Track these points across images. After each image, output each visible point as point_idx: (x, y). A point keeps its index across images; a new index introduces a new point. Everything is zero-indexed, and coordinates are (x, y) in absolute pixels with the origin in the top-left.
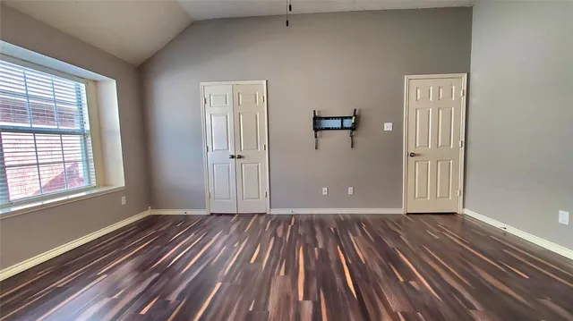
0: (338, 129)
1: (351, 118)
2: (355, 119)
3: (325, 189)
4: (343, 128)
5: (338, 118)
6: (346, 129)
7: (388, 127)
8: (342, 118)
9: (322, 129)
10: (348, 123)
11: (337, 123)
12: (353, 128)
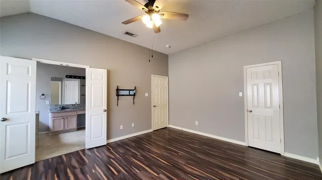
0: (128, 95)
1: (133, 90)
2: (136, 91)
3: (122, 126)
4: (130, 95)
5: (128, 90)
6: (131, 95)
7: (147, 95)
8: (130, 90)
9: (120, 95)
10: (132, 93)
11: (127, 93)
12: (134, 95)
